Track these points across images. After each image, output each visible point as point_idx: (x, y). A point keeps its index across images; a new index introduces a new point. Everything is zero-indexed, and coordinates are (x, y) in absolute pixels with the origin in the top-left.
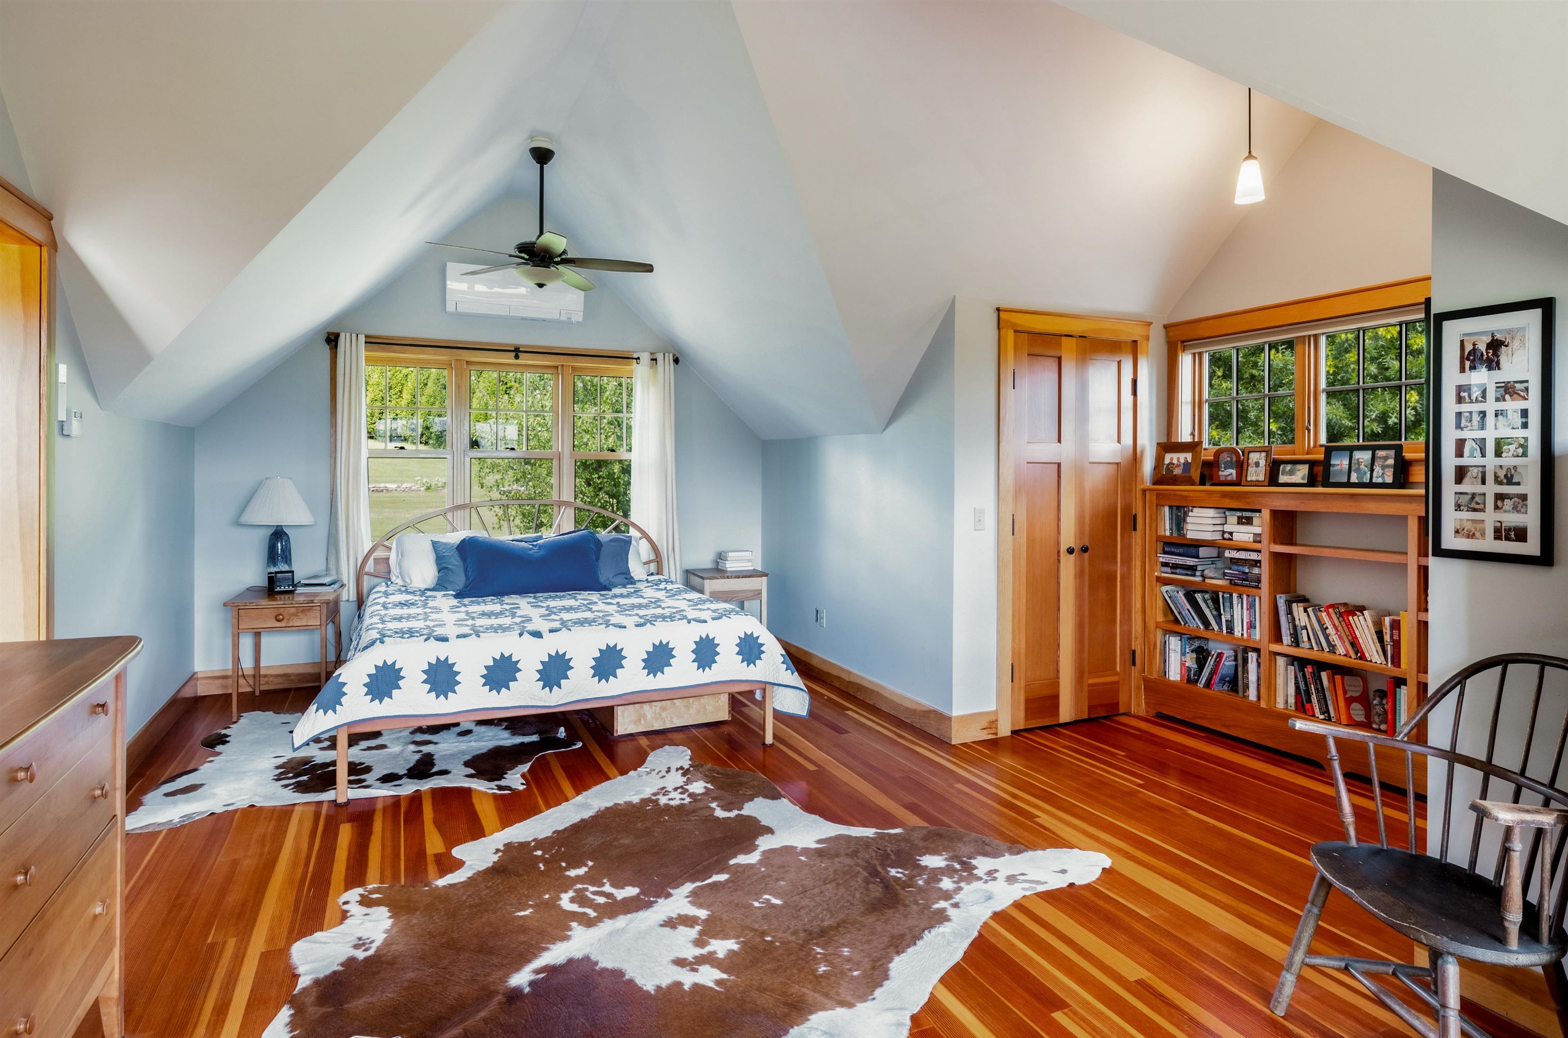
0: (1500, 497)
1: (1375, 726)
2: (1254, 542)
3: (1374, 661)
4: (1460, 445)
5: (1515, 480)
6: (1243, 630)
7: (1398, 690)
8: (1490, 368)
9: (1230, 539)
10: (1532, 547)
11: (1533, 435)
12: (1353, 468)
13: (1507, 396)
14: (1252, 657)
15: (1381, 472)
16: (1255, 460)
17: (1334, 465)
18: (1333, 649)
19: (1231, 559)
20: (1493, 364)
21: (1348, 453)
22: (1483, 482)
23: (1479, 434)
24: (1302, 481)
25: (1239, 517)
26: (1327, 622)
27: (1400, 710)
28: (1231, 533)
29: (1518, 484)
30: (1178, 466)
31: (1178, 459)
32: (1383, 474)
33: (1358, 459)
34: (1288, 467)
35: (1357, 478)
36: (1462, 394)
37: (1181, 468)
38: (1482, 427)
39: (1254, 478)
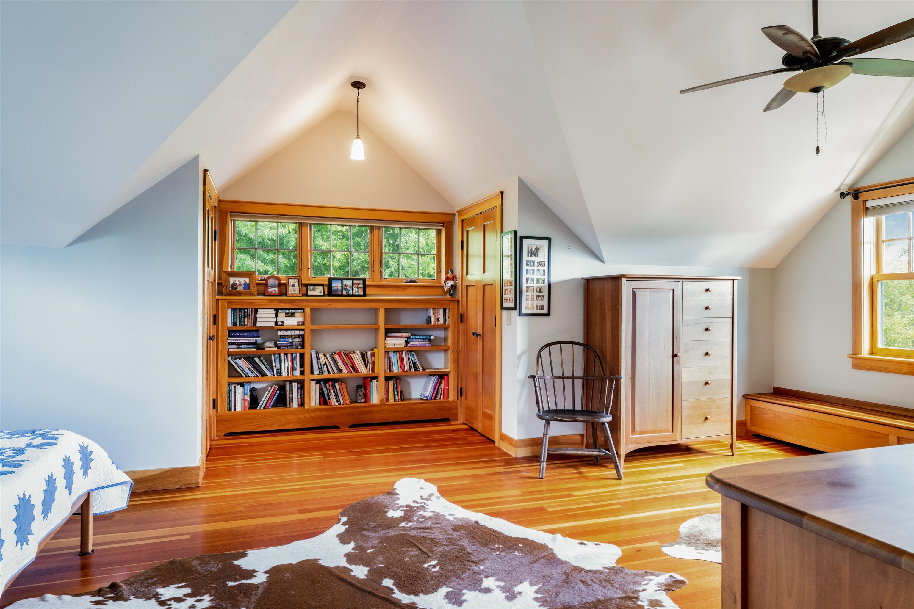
0: (538, 296)
1: (359, 401)
2: (297, 325)
3: (363, 372)
4: (527, 279)
5: (541, 291)
6: (288, 372)
7: (371, 382)
8: (535, 256)
9: (282, 325)
10: (545, 311)
11: (546, 277)
12: (343, 288)
13: (540, 265)
14: (295, 385)
15: (357, 290)
16: (292, 283)
17: (333, 287)
18: (340, 371)
19: (281, 336)
20: (536, 255)
21: (341, 281)
22: (534, 292)
23: (532, 277)
24: (320, 294)
25: (286, 313)
26: (338, 359)
27: (372, 391)
28: (283, 322)
29: (542, 292)
30: (240, 285)
31: (239, 281)
32: (358, 291)
33: (345, 284)
34: (312, 287)
35: (346, 293)
36: (528, 263)
37: (243, 286)
38: (533, 274)
39: (293, 293)
